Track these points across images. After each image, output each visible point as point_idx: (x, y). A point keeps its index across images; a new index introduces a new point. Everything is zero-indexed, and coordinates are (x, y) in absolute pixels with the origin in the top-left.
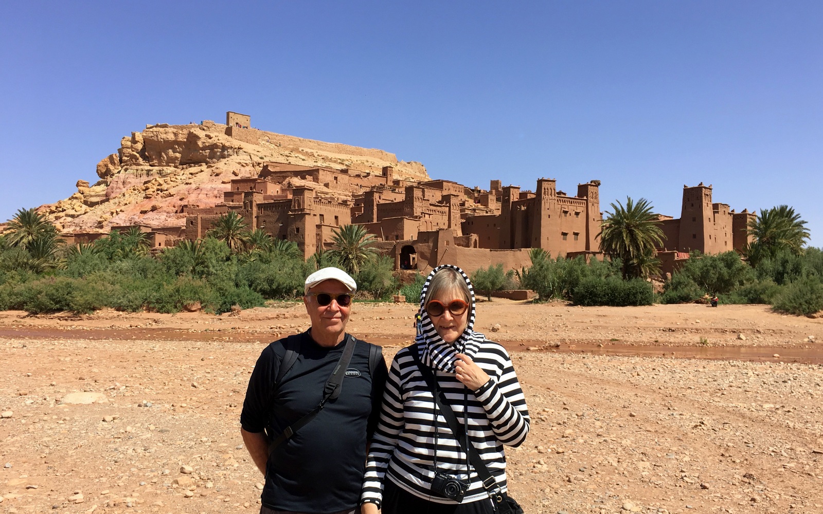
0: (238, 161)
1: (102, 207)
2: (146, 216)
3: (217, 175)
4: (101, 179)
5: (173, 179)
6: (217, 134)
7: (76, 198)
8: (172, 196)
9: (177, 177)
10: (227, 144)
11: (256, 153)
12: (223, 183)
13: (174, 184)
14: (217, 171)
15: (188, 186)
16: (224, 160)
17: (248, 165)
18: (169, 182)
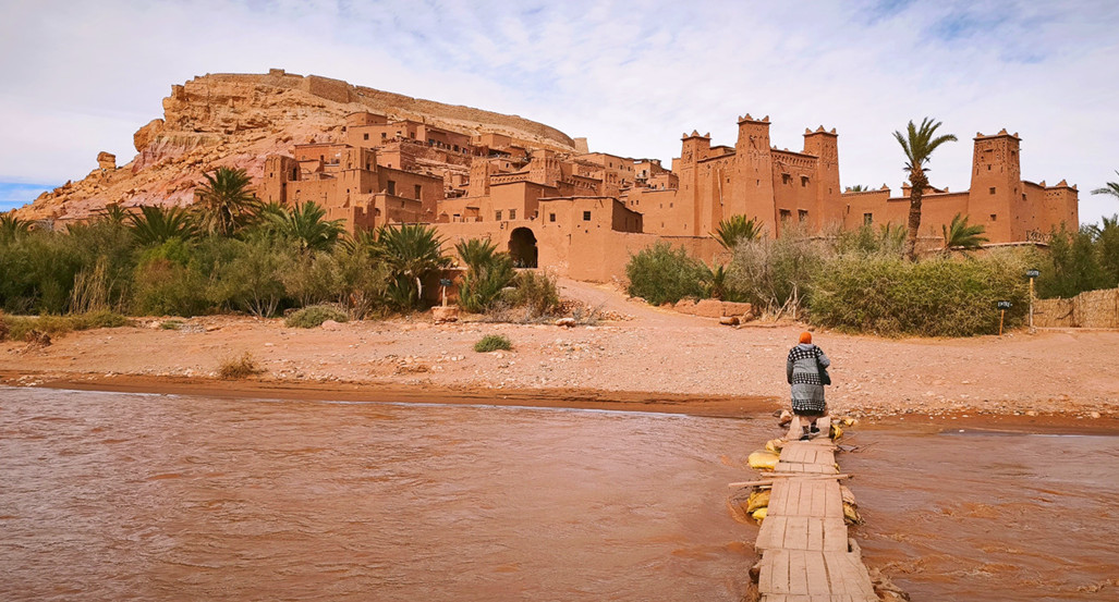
0: (315, 123)
3: (286, 141)
15: (240, 156)
16: (298, 123)
17: (331, 129)
18: (215, 151)
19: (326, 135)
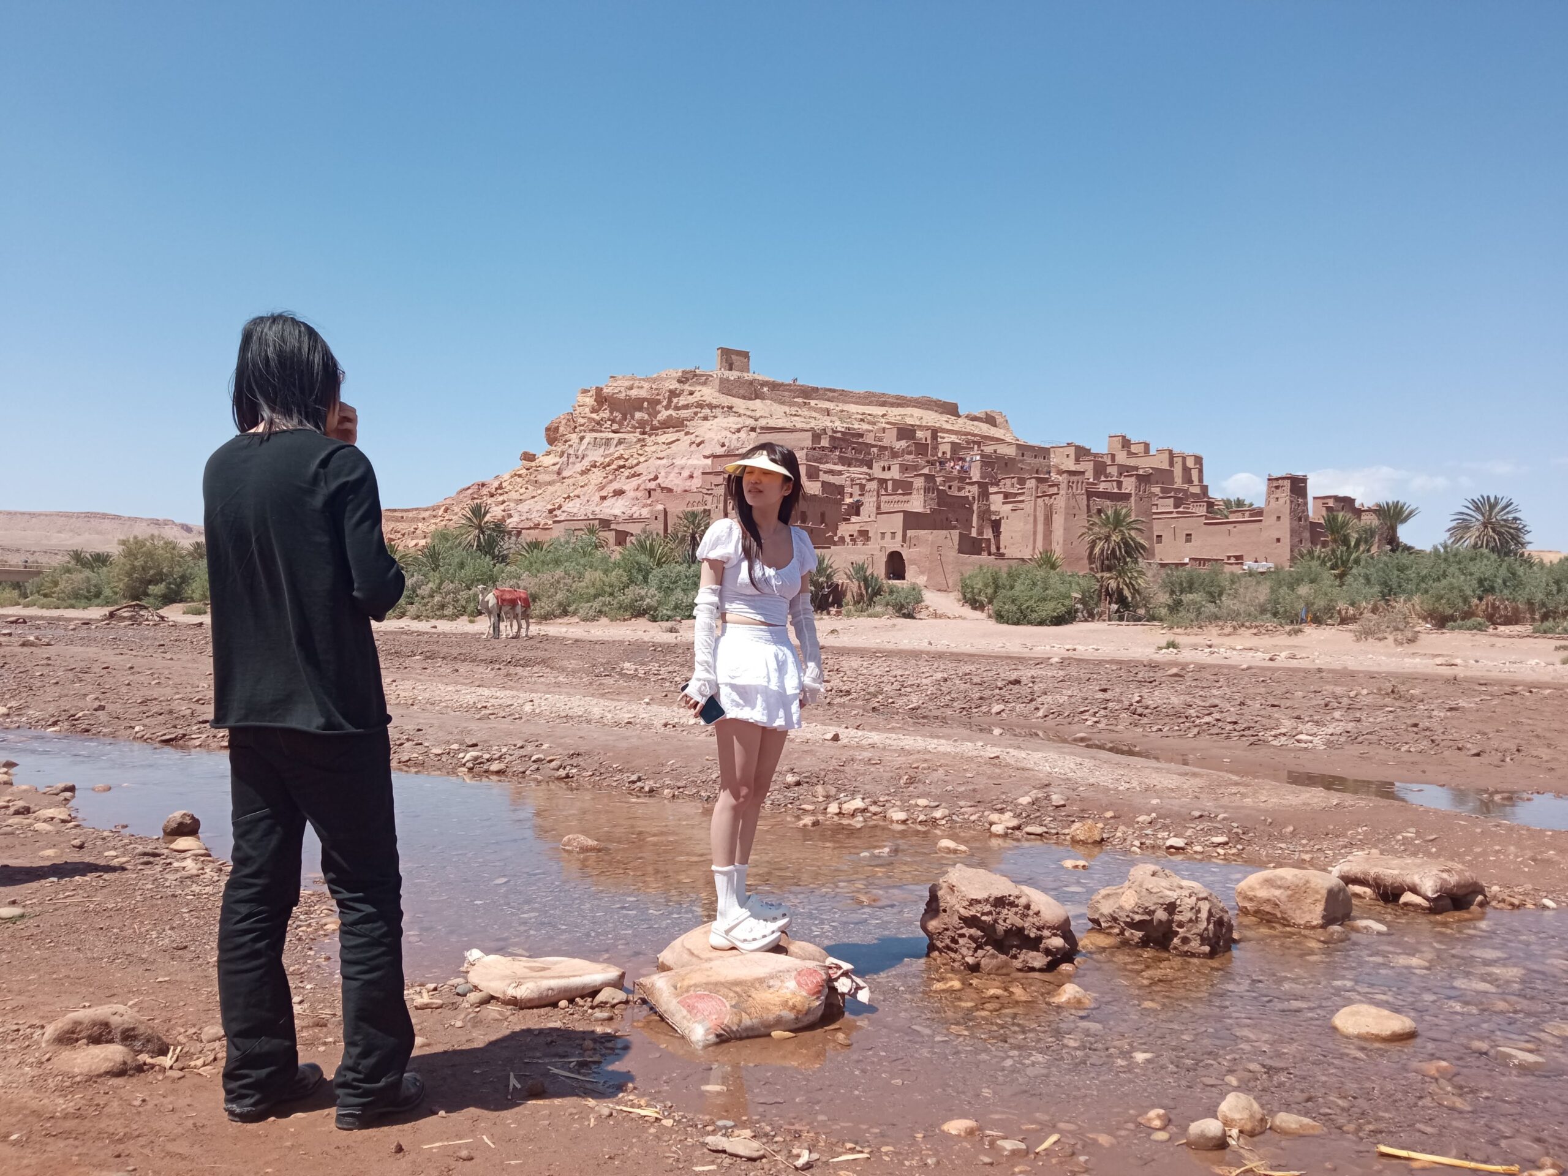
0: (725, 425)
1: (551, 489)
2: (607, 503)
3: (698, 445)
4: (549, 448)
5: (640, 452)
6: (698, 388)
7: (520, 476)
8: (639, 475)
9: (646, 448)
10: (715, 402)
11: (748, 413)
12: (706, 457)
13: (642, 459)
14: (698, 440)
15: (659, 462)
16: (707, 424)
17: (739, 431)
18: (636, 456)
19: (735, 436)
